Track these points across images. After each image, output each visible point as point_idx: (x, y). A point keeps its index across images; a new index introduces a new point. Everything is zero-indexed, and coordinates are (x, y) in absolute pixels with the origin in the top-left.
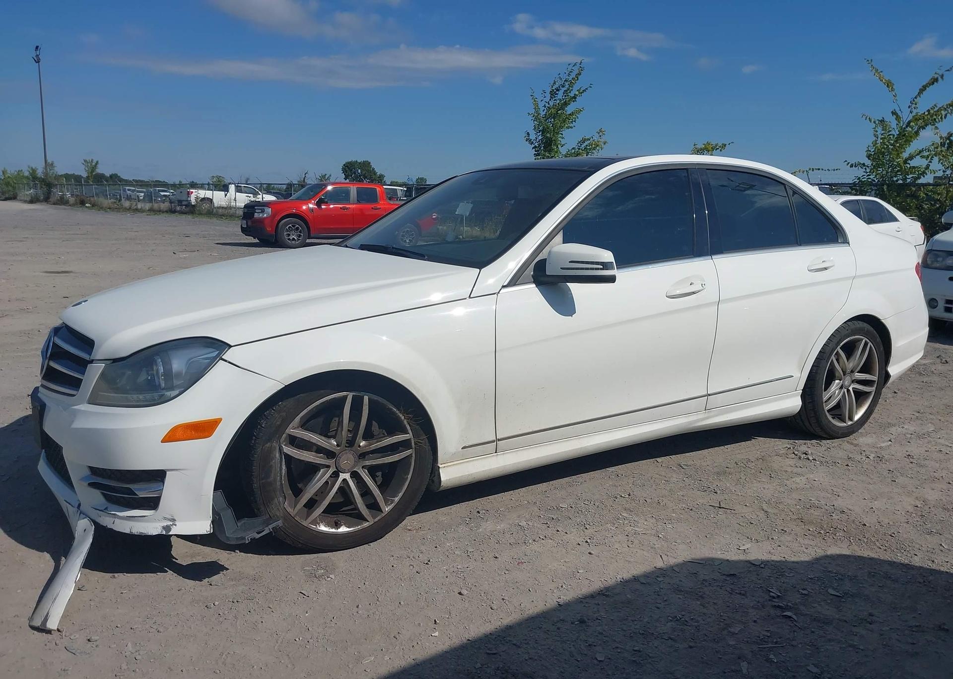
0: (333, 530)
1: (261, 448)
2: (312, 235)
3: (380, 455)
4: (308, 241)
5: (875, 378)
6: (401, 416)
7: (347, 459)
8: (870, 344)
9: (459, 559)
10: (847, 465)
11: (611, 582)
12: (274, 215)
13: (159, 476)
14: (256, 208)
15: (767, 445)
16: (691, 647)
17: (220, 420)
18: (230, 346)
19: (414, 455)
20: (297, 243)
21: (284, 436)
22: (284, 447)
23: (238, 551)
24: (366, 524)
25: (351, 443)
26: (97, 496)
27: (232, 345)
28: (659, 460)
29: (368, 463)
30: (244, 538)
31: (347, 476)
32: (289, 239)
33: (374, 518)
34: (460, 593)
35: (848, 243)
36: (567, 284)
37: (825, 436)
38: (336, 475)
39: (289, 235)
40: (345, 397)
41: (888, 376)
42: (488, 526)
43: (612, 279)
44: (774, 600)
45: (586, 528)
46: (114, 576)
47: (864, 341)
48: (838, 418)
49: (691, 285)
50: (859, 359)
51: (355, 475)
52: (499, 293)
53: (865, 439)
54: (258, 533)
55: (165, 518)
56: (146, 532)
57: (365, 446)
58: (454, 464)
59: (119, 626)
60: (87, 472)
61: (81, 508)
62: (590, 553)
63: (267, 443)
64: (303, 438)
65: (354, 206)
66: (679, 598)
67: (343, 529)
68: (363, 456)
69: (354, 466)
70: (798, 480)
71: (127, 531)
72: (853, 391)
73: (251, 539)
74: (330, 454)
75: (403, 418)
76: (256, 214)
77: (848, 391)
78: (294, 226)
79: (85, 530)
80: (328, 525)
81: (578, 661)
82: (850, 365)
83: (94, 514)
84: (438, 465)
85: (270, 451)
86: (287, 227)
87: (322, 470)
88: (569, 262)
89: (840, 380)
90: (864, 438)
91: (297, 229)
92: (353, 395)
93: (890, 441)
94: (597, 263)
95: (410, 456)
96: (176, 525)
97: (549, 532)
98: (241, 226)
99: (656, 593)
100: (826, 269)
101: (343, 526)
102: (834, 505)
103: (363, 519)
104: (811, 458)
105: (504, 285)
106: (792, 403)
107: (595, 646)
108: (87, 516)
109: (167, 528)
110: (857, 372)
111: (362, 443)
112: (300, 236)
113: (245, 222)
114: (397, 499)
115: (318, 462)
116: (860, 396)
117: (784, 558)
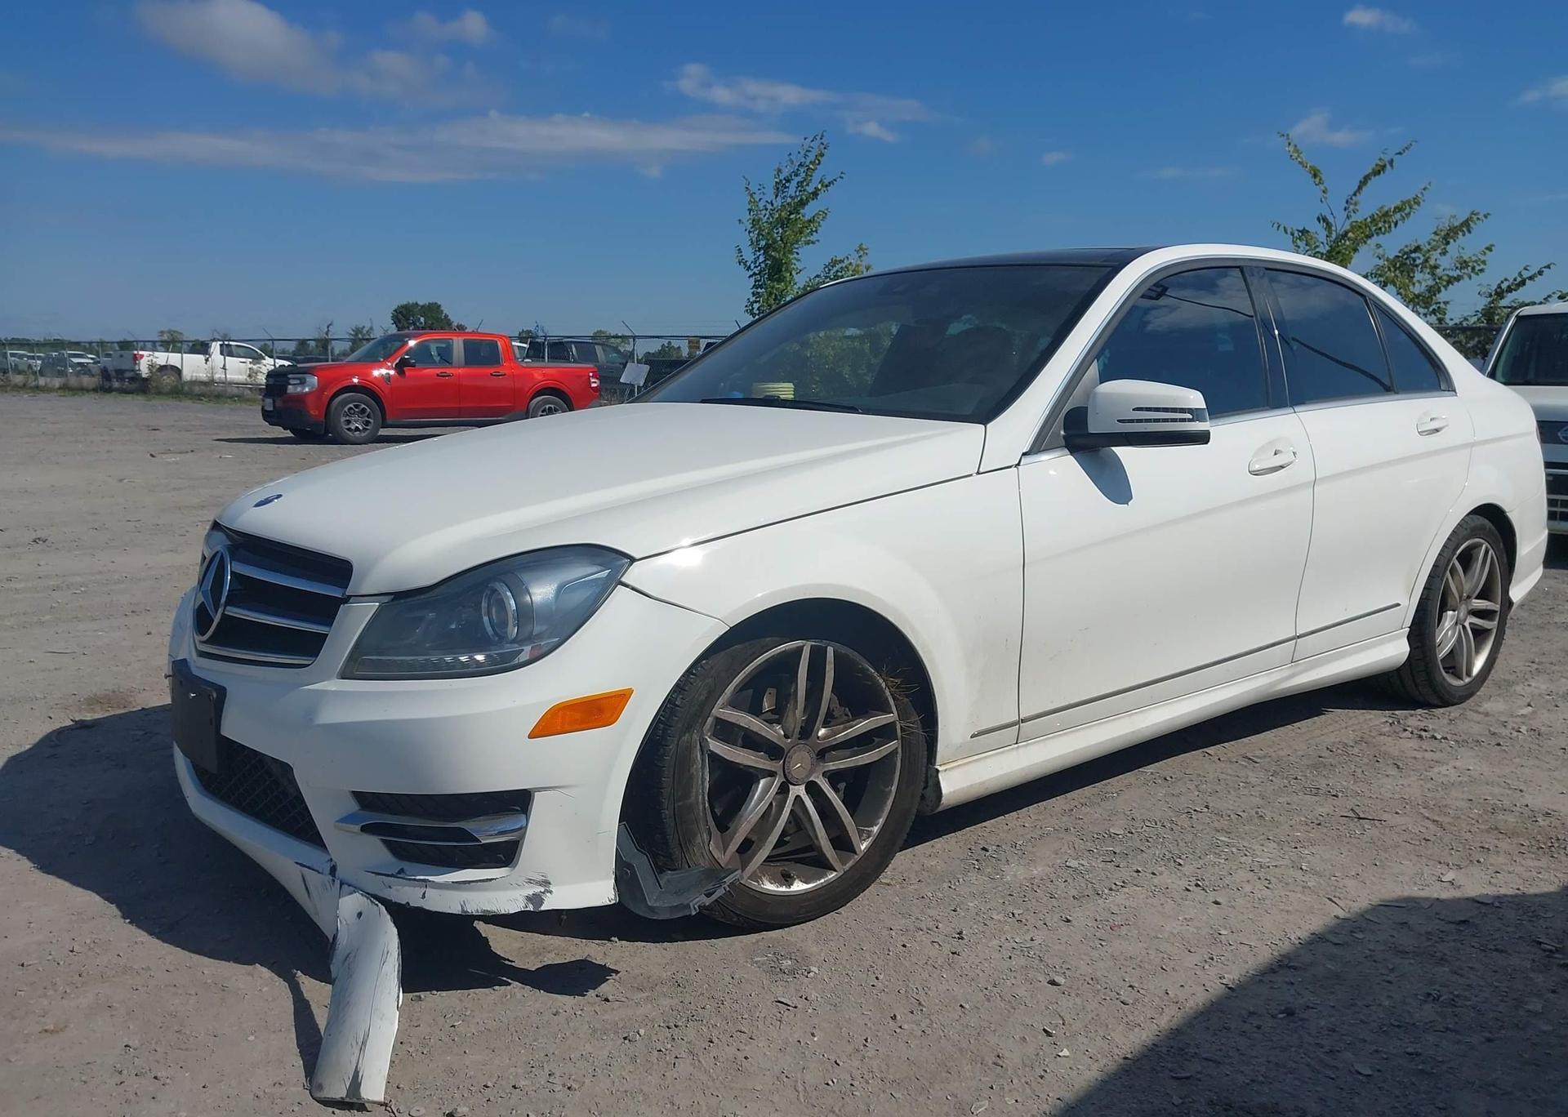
0: (783, 889)
1: (676, 742)
2: (389, 422)
3: (847, 752)
4: (383, 432)
5: (1497, 607)
6: (881, 681)
7: (800, 762)
8: (1491, 552)
9: (1007, 928)
10: (1499, 745)
11: (1286, 947)
12: (321, 389)
13: (519, 802)
14: (290, 376)
15: (1354, 721)
16: (1489, 1040)
17: (630, 691)
18: (633, 560)
19: (900, 750)
20: (363, 435)
21: (710, 720)
22: (709, 740)
23: (616, 939)
24: (832, 876)
25: (806, 732)
26: (374, 849)
27: (637, 557)
28: (1210, 750)
29: (832, 766)
30: (687, 906)
31: (800, 790)
32: (349, 429)
33: (844, 864)
34: (1053, 983)
35: (1455, 391)
36: (1113, 448)
37: (1436, 702)
38: (784, 790)
39: (349, 422)
40: (800, 650)
41: (1511, 603)
42: (1015, 872)
43: (1203, 438)
44: (1556, 956)
45: (1180, 865)
46: (420, 997)
47: (1484, 546)
48: (1452, 673)
49: (1275, 454)
50: (1479, 573)
51: (812, 789)
52: (1019, 464)
53: (1491, 703)
54: (708, 895)
55: (530, 881)
56: (495, 909)
57: (826, 737)
58: (959, 765)
59: (489, 1084)
60: (353, 806)
61: (339, 873)
62: (1216, 903)
63: (684, 735)
64: (738, 723)
65: (460, 371)
66: (1410, 964)
67: (798, 886)
68: (822, 754)
69: (810, 775)
70: (1443, 769)
71: (456, 909)
72: (1471, 629)
73: (699, 907)
74: (775, 752)
75: (884, 685)
76: (290, 387)
77: (1464, 627)
78: (356, 406)
79: (360, 915)
80: (773, 880)
81: (1333, 1079)
82: (1467, 587)
83: (376, 884)
84: (937, 767)
85: (689, 749)
86: (346, 409)
87: (762, 782)
88: (1133, 410)
89: (1454, 611)
90: (1489, 704)
91: (363, 411)
92: (812, 646)
93: (1529, 705)
94: (1182, 410)
95: (894, 753)
96: (551, 892)
97: (1125, 873)
98: (263, 409)
99: (1369, 959)
100: (1437, 430)
101: (797, 881)
102: (1527, 806)
103: (826, 866)
104: (1439, 737)
105: (1024, 451)
106: (1395, 650)
107: (1338, 1051)
108: (356, 888)
109: (536, 899)
110: (1476, 598)
111: (822, 732)
112: (367, 423)
113: (269, 401)
114: (876, 829)
115: (761, 767)
116: (1480, 634)
117: (1518, 889)
